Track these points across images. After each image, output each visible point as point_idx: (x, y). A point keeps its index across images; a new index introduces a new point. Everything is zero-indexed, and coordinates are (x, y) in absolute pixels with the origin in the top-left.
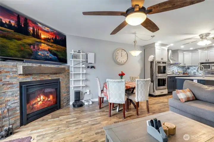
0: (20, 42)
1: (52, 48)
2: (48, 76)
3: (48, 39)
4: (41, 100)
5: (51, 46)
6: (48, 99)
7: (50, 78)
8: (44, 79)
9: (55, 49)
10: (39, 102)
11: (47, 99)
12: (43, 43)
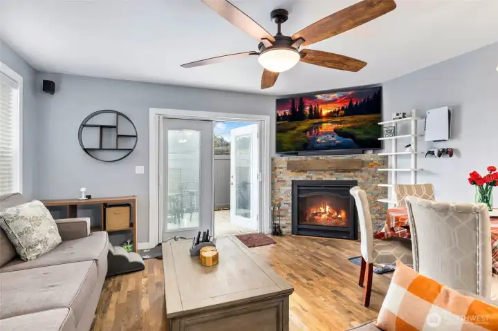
0: (295, 132)
1: (342, 125)
2: (331, 174)
3: (334, 112)
4: (325, 213)
5: (340, 123)
6: (338, 215)
7: (334, 179)
8: (324, 179)
9: (349, 125)
10: (323, 214)
11: (335, 214)
12: (325, 122)
